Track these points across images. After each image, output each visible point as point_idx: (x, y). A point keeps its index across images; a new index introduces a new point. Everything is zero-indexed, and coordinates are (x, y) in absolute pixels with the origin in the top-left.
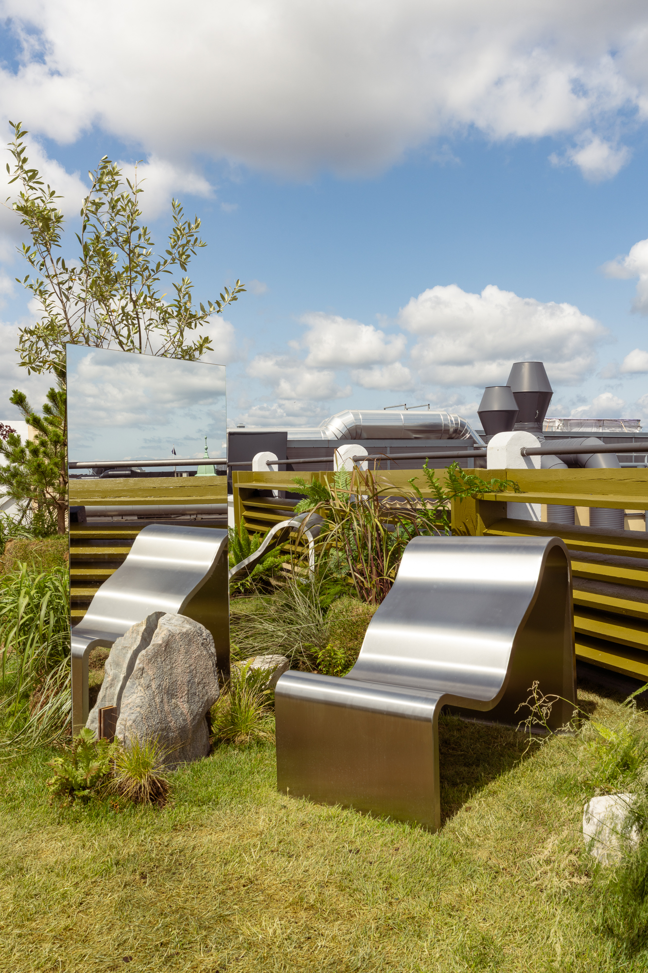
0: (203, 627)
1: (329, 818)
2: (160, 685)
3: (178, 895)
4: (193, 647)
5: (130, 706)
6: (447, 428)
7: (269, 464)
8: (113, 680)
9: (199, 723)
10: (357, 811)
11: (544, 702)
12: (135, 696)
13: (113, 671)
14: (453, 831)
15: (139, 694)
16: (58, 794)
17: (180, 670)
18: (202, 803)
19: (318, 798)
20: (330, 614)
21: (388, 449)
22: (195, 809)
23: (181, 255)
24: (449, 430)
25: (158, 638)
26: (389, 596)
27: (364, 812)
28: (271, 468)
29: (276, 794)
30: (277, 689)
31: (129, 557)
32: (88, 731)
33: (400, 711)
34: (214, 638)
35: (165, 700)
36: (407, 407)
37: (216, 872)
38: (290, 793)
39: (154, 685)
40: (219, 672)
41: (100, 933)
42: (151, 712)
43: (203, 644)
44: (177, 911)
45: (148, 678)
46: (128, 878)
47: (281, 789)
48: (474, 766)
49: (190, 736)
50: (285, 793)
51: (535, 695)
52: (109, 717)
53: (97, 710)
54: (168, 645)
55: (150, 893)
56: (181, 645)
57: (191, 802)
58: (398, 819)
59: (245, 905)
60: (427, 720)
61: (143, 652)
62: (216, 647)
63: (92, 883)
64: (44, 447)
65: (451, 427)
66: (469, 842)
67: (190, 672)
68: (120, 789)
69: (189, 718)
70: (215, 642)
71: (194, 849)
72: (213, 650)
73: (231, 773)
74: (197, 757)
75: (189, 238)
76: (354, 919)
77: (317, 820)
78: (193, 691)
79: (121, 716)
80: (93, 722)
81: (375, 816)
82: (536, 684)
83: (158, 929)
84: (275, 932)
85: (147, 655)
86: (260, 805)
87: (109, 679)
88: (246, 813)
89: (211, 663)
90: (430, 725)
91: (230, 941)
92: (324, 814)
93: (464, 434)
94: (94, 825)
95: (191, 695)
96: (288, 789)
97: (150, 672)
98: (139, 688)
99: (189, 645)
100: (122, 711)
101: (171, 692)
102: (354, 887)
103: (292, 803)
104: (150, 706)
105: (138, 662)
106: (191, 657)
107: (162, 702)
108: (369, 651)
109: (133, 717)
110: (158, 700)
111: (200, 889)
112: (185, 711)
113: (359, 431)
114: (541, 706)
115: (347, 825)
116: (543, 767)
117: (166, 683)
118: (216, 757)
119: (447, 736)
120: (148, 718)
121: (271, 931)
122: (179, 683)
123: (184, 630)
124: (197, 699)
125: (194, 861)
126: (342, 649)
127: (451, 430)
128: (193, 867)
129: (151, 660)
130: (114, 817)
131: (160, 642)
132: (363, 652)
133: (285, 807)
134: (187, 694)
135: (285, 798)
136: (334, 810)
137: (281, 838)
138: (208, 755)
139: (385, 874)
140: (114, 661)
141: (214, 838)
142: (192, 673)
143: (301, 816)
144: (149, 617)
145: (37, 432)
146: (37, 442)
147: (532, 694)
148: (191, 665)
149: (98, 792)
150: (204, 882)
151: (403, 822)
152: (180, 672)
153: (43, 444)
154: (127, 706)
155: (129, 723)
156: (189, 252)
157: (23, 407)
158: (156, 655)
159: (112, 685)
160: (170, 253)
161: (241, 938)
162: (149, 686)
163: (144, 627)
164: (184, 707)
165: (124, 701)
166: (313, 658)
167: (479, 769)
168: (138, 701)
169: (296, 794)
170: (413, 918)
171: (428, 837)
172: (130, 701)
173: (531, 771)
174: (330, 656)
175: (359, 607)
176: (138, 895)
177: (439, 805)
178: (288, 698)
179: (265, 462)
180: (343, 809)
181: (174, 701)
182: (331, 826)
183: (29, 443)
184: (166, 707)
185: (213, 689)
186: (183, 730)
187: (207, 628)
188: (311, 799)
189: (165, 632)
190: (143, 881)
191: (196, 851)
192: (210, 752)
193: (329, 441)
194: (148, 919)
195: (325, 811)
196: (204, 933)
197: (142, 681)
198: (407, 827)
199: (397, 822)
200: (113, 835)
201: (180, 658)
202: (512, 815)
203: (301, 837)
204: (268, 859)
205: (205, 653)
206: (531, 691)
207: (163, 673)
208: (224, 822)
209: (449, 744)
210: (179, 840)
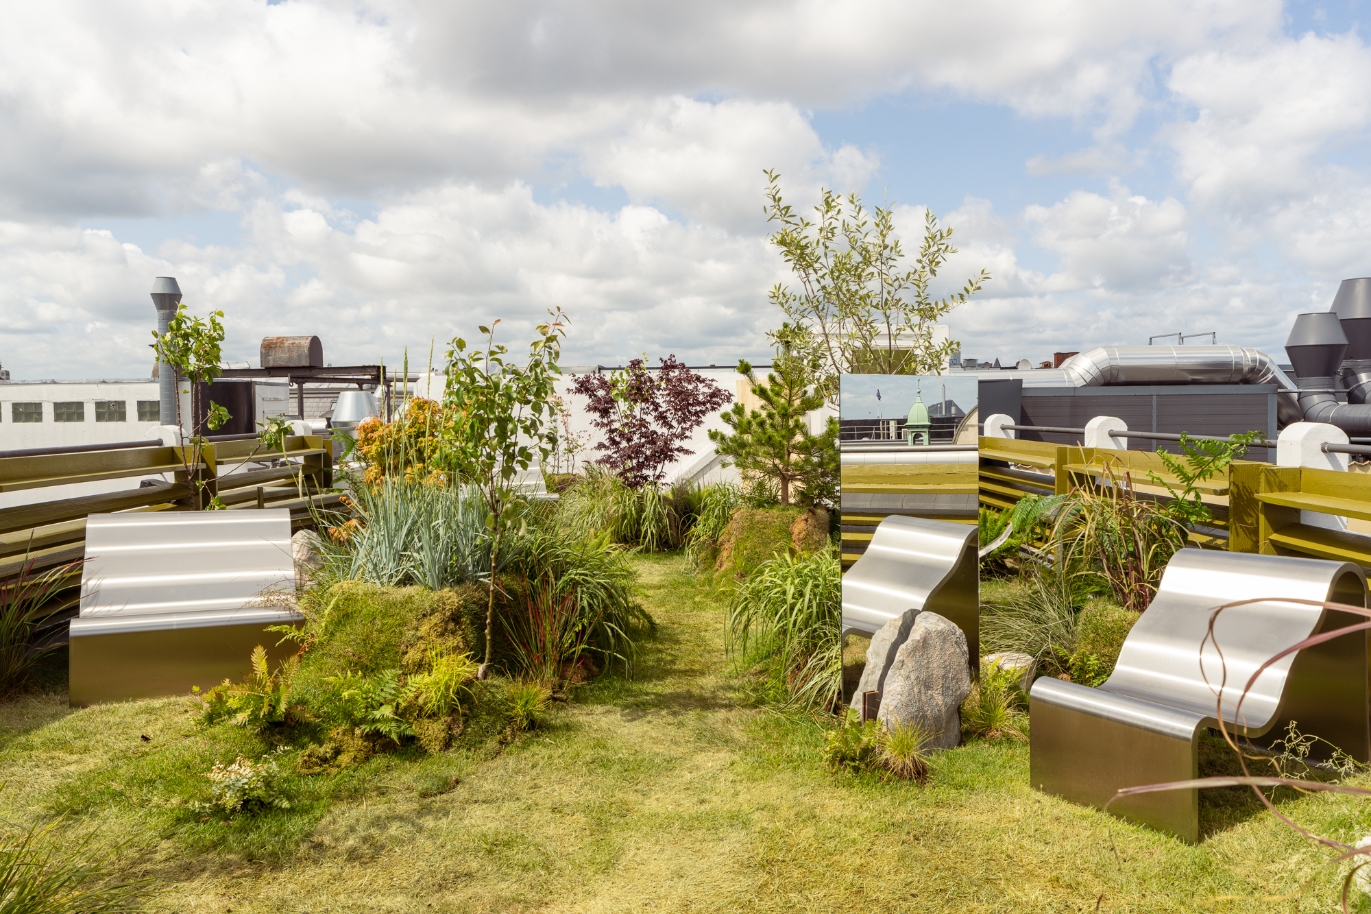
0: (956, 626)
1: (1083, 818)
2: (918, 677)
3: (949, 857)
4: (948, 645)
5: (891, 693)
6: (1240, 367)
7: (1004, 428)
8: (874, 668)
9: (952, 715)
10: (1112, 815)
11: (1301, 741)
12: (896, 685)
13: (874, 660)
14: (1211, 846)
15: (899, 683)
16: (832, 762)
17: (935, 665)
18: (959, 787)
19: (1071, 798)
20: (1082, 615)
21: (1155, 397)
22: (953, 791)
23: (931, 262)
24: (1242, 370)
25: (916, 634)
26: (1151, 608)
27: (1119, 817)
28: (1007, 434)
29: (1029, 789)
30: (1032, 693)
31: (871, 546)
32: (854, 711)
33: (1158, 728)
34: (966, 638)
35: (923, 691)
36: (1182, 335)
37: (980, 845)
38: (1044, 790)
39: (913, 677)
40: (970, 668)
41: (889, 873)
42: (910, 701)
43: (956, 642)
44: (949, 869)
45: (908, 670)
46: (904, 837)
47: (1034, 785)
48: (1241, 791)
49: (944, 725)
50: (1038, 789)
51: (1292, 734)
52: (873, 701)
53: (862, 694)
54: (925, 643)
55: (925, 852)
56: (936, 642)
57: (950, 784)
58: (1155, 827)
59: (1008, 873)
60: (1186, 739)
61: (903, 646)
62: (968, 646)
63: (875, 836)
64: (772, 419)
65: (1246, 366)
66: (1226, 859)
67: (944, 668)
68: (886, 765)
69: (944, 710)
70: (967, 641)
71: (957, 823)
72: (965, 648)
73: (984, 765)
74: (950, 747)
75: (940, 246)
76: (1108, 901)
77: (1072, 817)
78: (947, 685)
79: (883, 701)
80: (856, 703)
81: (1130, 821)
82: (1293, 724)
83: (936, 879)
84: (1037, 898)
85: (907, 649)
86: (1014, 796)
87: (871, 667)
88: (1001, 801)
89: (963, 660)
90: (1190, 744)
91: (998, 898)
92: (1080, 814)
93: (1265, 375)
94: (866, 791)
95: (945, 689)
96: (1041, 786)
97: (910, 664)
98: (900, 678)
99: (944, 642)
100: (884, 696)
101: (927, 685)
102: (1108, 877)
103: (1047, 800)
104: (909, 695)
105: (898, 654)
106: (945, 654)
107: (919, 692)
108: (1125, 663)
109: (895, 703)
110: (916, 690)
111: (968, 855)
112: (940, 702)
113: (1115, 373)
114: (1298, 745)
115: (1101, 825)
116: (1322, 803)
117: (923, 676)
118: (969, 748)
119: (1212, 758)
120: (907, 706)
121: (1033, 897)
122: (935, 676)
123: (940, 628)
124: (950, 693)
125: (958, 834)
126: (1095, 655)
127: (1246, 369)
128: (958, 838)
129: (910, 654)
130: (882, 787)
131: (918, 638)
132: (1120, 664)
133: (1039, 801)
134: (942, 687)
135: (1038, 794)
136: (1089, 811)
137: (1037, 827)
138: (959, 745)
139: (1139, 872)
140: (875, 651)
141: (974, 818)
142: (946, 669)
143: (1056, 812)
144: (905, 613)
145: (763, 402)
146: (764, 414)
147: (1289, 733)
148: (945, 661)
149: (867, 765)
150: (969, 851)
151: (1158, 831)
152: (936, 668)
153: (770, 416)
154: (889, 692)
155: (891, 708)
156: (939, 259)
157: (748, 376)
158: (915, 649)
159: (873, 673)
160: (920, 261)
161: (1007, 897)
162: (908, 677)
163: (901, 622)
164: (939, 699)
165: (886, 688)
166: (1063, 661)
167: (1246, 795)
168: (899, 689)
169: (1050, 791)
170: (1166, 910)
171: (1184, 848)
172: (891, 688)
173: (1307, 804)
174: (1083, 662)
175: (1115, 613)
176: (915, 852)
177: (1196, 821)
178: (1042, 702)
179: (999, 426)
180: (1097, 811)
181: (930, 692)
182: (1085, 824)
183: (755, 415)
184: (923, 697)
185: (966, 684)
186: (937, 719)
187: (960, 627)
188: (1064, 798)
189: (923, 629)
190: (916, 842)
191: (959, 826)
192: (961, 742)
193: (1075, 388)
194: (926, 870)
195: (1078, 810)
196: (975, 889)
197: (902, 671)
198: (1163, 837)
199: (1153, 830)
200: (885, 802)
201: (935, 654)
202: (1278, 843)
203: (1056, 830)
204: (1026, 842)
205: (958, 650)
206: (1288, 729)
207: (921, 666)
208: (982, 806)
209: (1215, 766)
210: (942, 815)
